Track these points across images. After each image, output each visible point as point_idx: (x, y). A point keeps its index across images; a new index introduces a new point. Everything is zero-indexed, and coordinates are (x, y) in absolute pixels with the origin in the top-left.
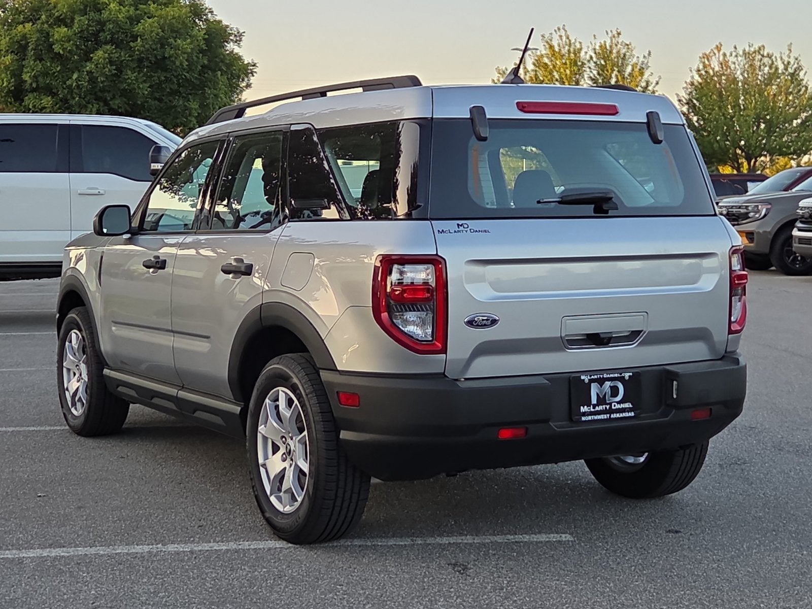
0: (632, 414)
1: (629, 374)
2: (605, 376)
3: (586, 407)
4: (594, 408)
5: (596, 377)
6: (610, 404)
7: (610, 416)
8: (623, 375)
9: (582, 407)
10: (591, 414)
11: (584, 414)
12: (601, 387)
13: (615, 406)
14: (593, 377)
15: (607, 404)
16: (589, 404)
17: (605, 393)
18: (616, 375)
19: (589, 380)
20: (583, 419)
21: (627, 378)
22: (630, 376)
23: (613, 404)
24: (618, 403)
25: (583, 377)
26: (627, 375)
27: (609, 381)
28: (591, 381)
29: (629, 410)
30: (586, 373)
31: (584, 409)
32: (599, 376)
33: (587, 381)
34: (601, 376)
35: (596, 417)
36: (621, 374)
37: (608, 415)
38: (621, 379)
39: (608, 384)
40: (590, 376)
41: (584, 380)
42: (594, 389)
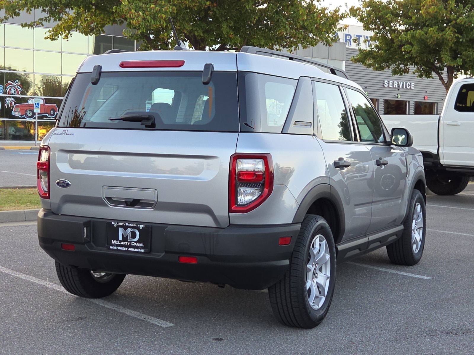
0: (143, 251)
1: (143, 226)
2: (127, 224)
3: (115, 241)
4: (120, 242)
5: (121, 224)
6: (131, 242)
7: (128, 249)
8: (139, 226)
9: (112, 241)
10: (117, 245)
11: (113, 245)
12: (125, 231)
13: (133, 244)
14: (119, 224)
15: (129, 242)
16: (117, 240)
17: (128, 235)
18: (134, 225)
19: (117, 225)
20: (111, 247)
21: (141, 228)
22: (143, 227)
23: (132, 242)
24: (135, 242)
25: (113, 223)
26: (141, 227)
27: (130, 228)
28: (119, 226)
29: (142, 248)
30: (116, 221)
31: (114, 242)
32: (123, 224)
33: (115, 225)
34: (125, 224)
35: (119, 248)
36: (137, 225)
37: (127, 248)
38: (138, 228)
39: (129, 230)
40: (118, 223)
41: (114, 225)
42: (121, 231)
